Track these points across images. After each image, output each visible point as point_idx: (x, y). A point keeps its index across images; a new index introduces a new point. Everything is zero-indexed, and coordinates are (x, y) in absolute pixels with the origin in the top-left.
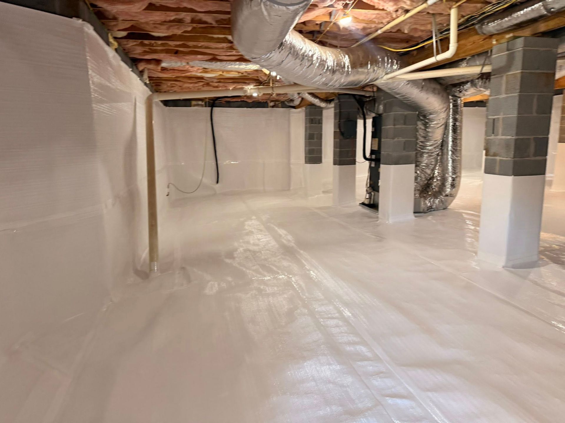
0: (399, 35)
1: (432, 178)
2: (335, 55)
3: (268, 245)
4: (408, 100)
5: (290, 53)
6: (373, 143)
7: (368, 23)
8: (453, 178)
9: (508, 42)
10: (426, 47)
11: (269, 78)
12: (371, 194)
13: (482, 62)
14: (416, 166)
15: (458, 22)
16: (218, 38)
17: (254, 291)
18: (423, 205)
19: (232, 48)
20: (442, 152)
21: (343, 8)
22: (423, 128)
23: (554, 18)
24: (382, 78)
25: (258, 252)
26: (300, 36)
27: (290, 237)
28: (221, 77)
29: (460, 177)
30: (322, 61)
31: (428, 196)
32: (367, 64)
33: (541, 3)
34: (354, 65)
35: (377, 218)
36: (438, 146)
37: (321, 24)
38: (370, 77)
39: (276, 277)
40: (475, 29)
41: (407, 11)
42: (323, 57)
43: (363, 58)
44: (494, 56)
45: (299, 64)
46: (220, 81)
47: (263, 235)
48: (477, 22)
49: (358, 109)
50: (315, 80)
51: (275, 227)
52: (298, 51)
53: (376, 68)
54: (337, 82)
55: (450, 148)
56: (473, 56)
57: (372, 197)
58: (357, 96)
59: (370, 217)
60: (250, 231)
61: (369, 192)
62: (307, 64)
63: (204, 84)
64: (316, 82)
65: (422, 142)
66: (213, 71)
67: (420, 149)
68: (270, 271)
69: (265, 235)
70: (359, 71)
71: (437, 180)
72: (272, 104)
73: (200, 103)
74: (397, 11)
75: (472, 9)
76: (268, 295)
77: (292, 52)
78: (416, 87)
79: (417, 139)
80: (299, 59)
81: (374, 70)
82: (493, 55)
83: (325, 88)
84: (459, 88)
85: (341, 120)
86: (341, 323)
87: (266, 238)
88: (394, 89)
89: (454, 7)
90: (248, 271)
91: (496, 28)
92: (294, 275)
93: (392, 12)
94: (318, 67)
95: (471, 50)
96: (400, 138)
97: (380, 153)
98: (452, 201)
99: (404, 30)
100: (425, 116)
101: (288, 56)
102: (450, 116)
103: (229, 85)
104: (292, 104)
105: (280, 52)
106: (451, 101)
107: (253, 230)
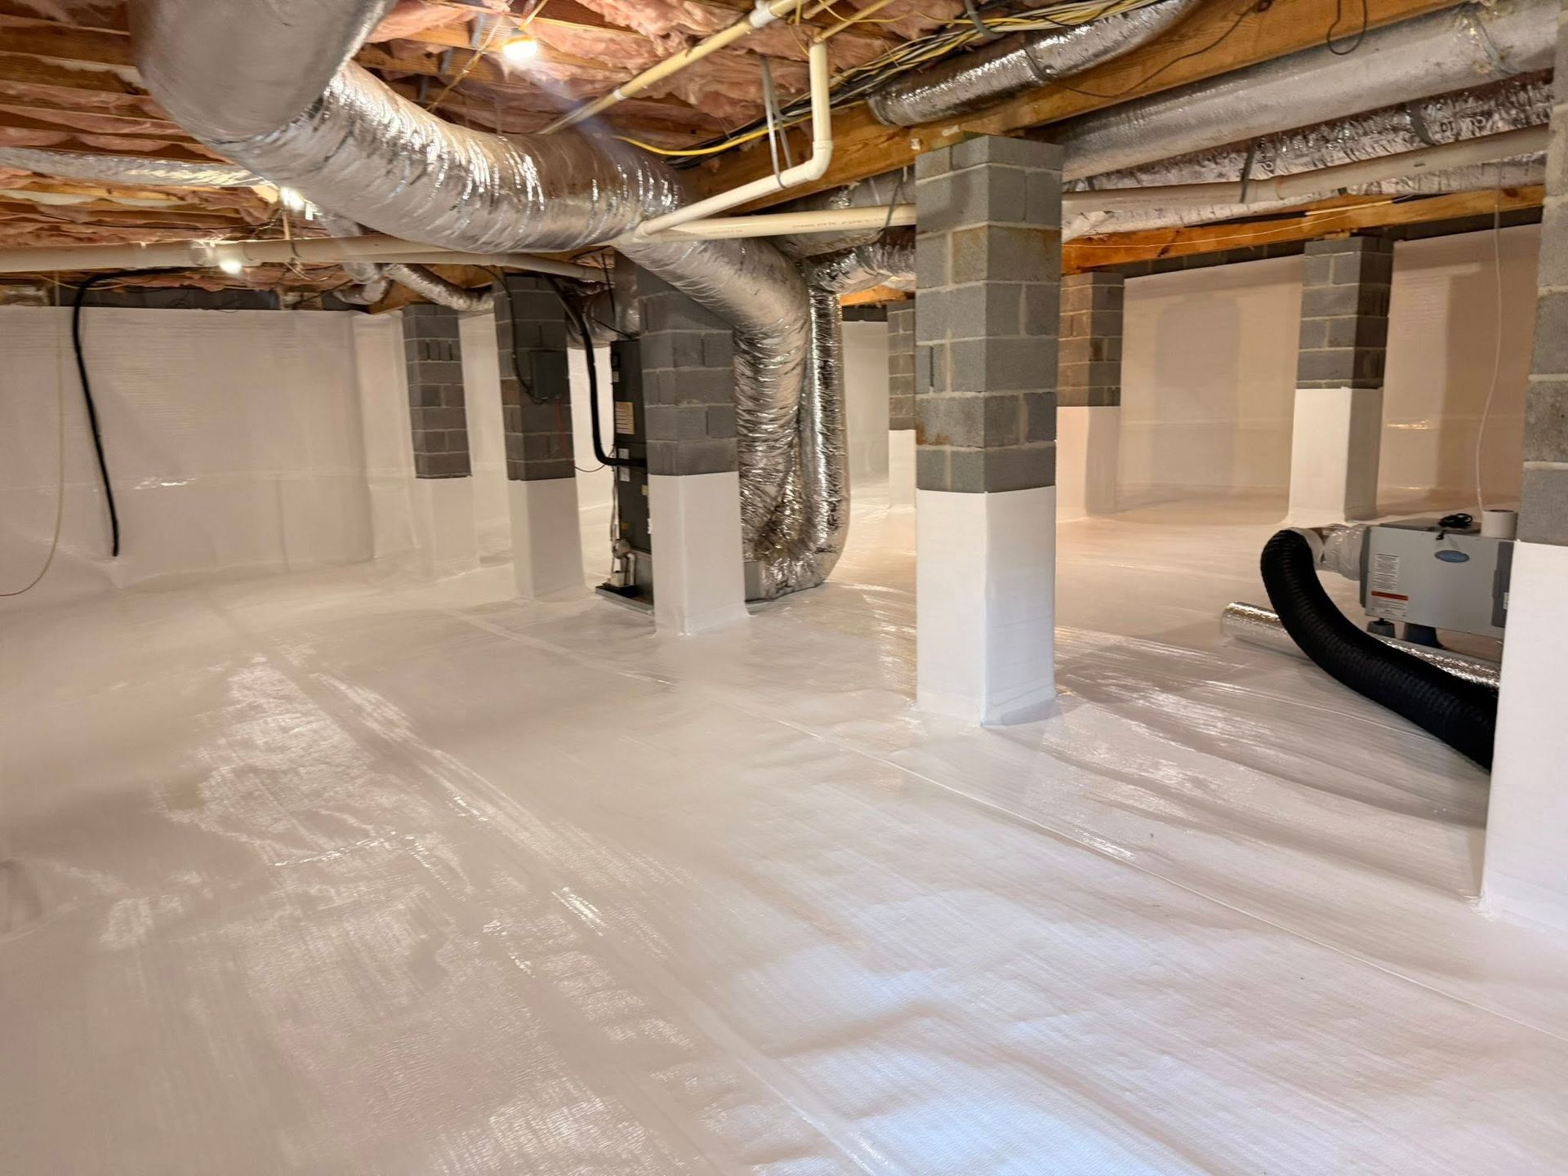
0: (674, 111)
1: (780, 507)
2: (493, 151)
3: (319, 745)
4: (707, 297)
5: (351, 133)
6: (617, 414)
7: (585, 64)
8: (831, 502)
9: (951, 146)
10: (746, 149)
11: (277, 216)
12: (628, 559)
13: (889, 197)
14: (741, 476)
15: (829, 83)
16: (83, 73)
17: (288, 910)
18: (764, 581)
19: (136, 110)
20: (800, 438)
21: (508, 9)
22: (748, 373)
23: (1051, 94)
24: (633, 229)
25: (285, 773)
26: (380, 84)
27: (392, 712)
28: (105, 207)
29: (848, 500)
30: (455, 166)
31: (776, 555)
32: (588, 187)
33: (1022, 52)
34: (552, 186)
35: (652, 623)
36: (788, 423)
37: (440, 57)
38: (601, 225)
39: (362, 849)
40: (867, 110)
41: (694, 40)
42: (457, 155)
43: (574, 168)
44: (918, 183)
45: (383, 171)
46: (100, 221)
47: (298, 715)
48: (871, 90)
49: (568, 318)
50: (438, 222)
51: (337, 683)
52: (376, 129)
53: (614, 201)
54: (506, 233)
55: (818, 427)
56: (865, 181)
57: (632, 569)
58: (557, 281)
59: (630, 624)
60: (249, 704)
61: (620, 553)
62: (409, 172)
63: (42, 229)
64: (443, 228)
65: (749, 412)
66: (69, 185)
67: (745, 432)
68: (334, 829)
69: (305, 715)
70: (566, 206)
71: (793, 510)
72: (291, 298)
73: (30, 291)
74: (666, 37)
75: (862, 52)
76: (338, 914)
77: (357, 131)
78: (726, 260)
79: (737, 402)
80: (382, 156)
81: (610, 205)
82: (919, 179)
83: (470, 248)
84: (830, 267)
85: (519, 349)
86: (587, 961)
87: (309, 723)
88: (668, 265)
89: (818, 39)
90: (257, 842)
91: (920, 107)
92: (422, 831)
93: (652, 39)
94: (445, 184)
95: (860, 164)
96: (695, 401)
97: (645, 443)
98: (834, 563)
99: (687, 95)
100: (751, 343)
101: (344, 141)
102: (812, 343)
103: (132, 234)
104: (357, 300)
105: (316, 129)
106: (813, 301)
107: (262, 701)
